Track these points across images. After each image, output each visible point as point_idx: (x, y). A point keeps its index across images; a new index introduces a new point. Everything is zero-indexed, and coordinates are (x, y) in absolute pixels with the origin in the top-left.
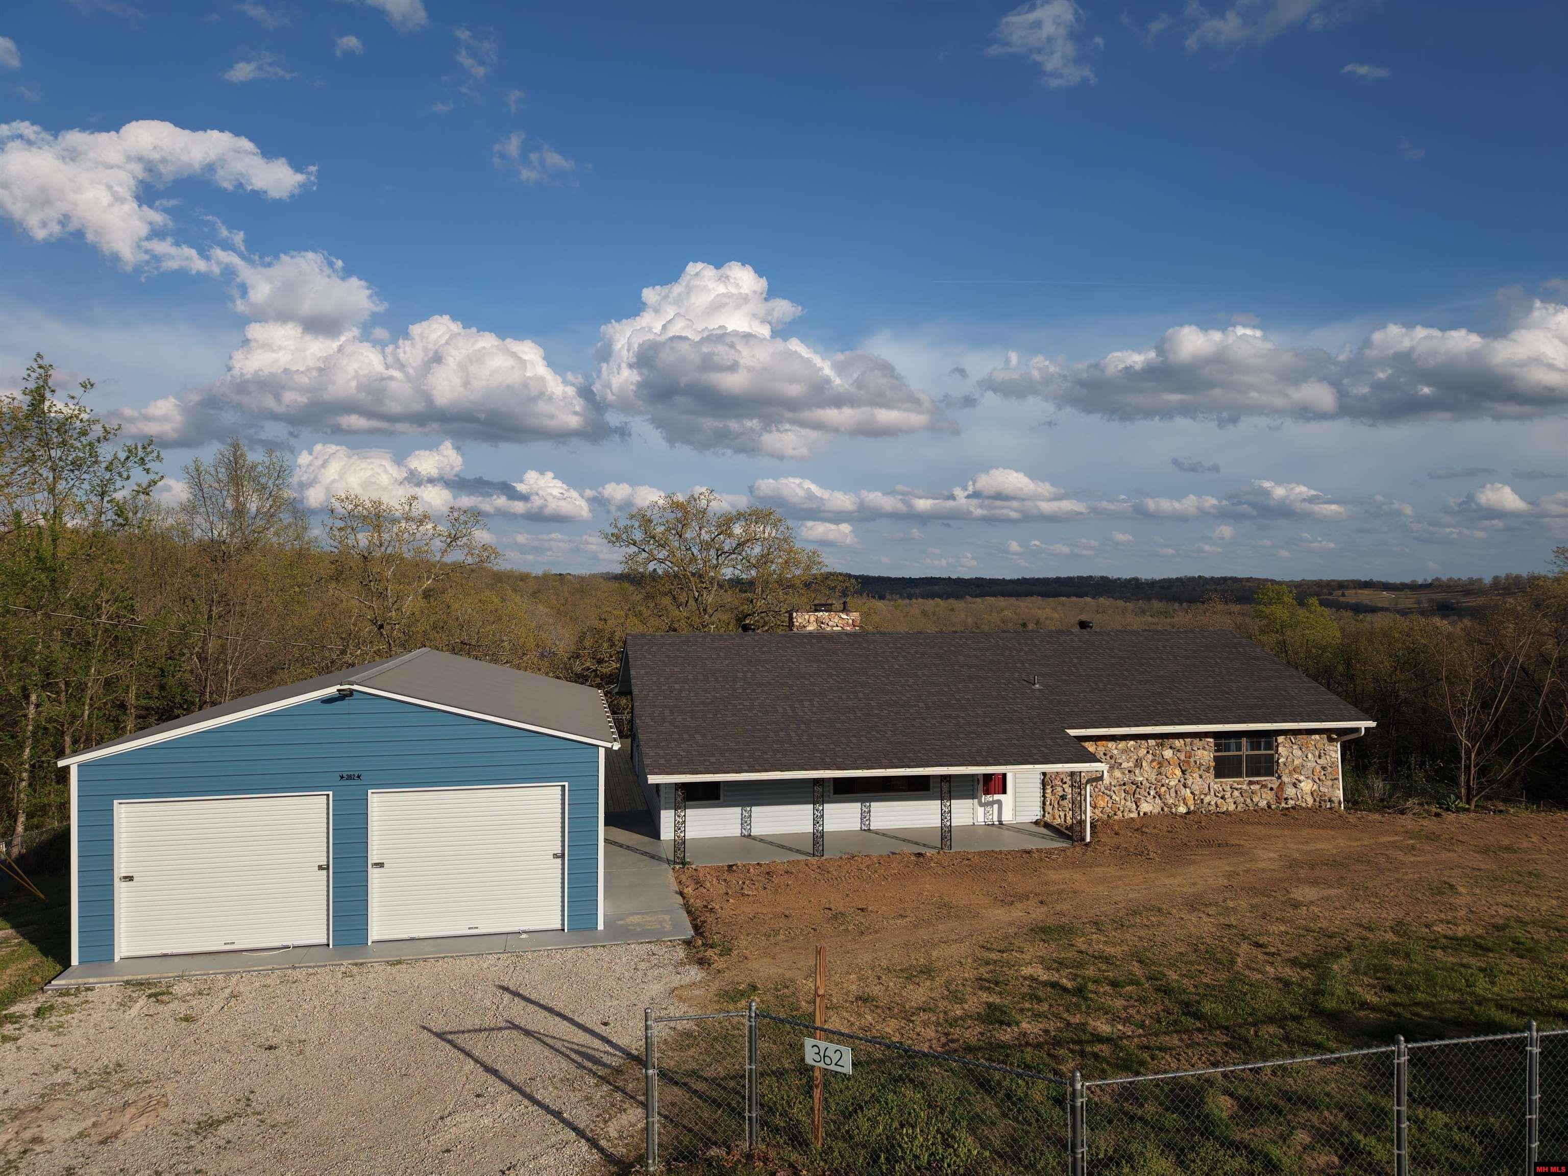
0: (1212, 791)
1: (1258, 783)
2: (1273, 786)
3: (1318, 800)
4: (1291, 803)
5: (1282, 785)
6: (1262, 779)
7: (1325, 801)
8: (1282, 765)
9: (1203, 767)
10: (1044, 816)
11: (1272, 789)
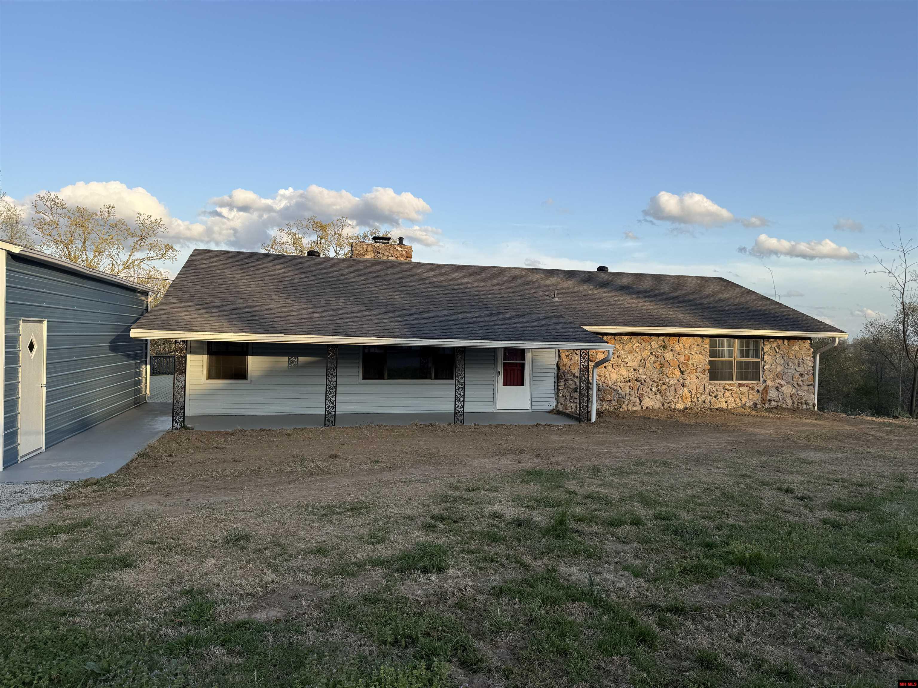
0: (707, 390)
1: (746, 385)
2: (759, 388)
3: (796, 402)
4: (774, 404)
5: (766, 389)
6: (750, 382)
7: (802, 403)
8: (766, 371)
9: (699, 370)
10: (557, 407)
11: (758, 391)
